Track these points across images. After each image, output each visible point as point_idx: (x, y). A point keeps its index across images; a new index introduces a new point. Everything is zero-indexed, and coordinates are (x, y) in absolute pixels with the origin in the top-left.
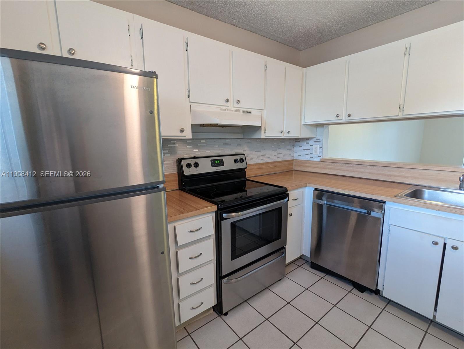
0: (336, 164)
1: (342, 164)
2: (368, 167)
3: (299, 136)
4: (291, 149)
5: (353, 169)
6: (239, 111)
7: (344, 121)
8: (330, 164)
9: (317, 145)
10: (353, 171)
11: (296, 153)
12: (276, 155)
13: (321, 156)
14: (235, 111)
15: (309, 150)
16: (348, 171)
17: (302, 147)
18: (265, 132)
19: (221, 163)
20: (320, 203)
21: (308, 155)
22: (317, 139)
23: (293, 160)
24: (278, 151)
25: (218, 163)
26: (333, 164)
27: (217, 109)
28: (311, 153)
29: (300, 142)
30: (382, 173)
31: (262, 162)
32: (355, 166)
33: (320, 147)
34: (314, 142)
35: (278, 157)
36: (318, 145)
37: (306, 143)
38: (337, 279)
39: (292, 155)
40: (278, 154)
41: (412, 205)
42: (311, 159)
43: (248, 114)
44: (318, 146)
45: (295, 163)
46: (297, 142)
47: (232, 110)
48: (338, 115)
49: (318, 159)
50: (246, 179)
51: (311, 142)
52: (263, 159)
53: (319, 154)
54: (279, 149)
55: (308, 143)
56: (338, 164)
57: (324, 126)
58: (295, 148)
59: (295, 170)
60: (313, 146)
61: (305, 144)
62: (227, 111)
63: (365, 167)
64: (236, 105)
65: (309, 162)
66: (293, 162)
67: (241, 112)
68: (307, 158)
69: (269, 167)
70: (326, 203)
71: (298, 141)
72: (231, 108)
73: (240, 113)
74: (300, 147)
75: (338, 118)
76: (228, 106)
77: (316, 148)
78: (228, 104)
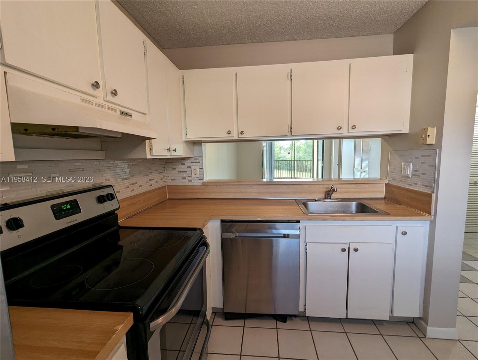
0: (221, 187)
1: (228, 186)
2: (255, 187)
3: (181, 156)
4: (162, 172)
5: (240, 190)
6: (115, 110)
7: (236, 138)
8: (215, 187)
9: (195, 166)
10: (240, 193)
11: (168, 176)
12: (148, 182)
13: (202, 179)
14: (110, 109)
15: (187, 172)
16: (235, 193)
17: (176, 169)
18: (151, 149)
19: (75, 208)
20: (232, 237)
21: (185, 178)
22: (195, 159)
23: (166, 186)
24: (149, 176)
25: (68, 209)
26: (218, 187)
27: (75, 99)
28: (189, 175)
29: (172, 163)
30: (268, 191)
31: (132, 194)
32: (241, 186)
33: (200, 169)
34: (192, 162)
35: (150, 184)
36: (198, 166)
37: (182, 164)
38: (256, 319)
39: (164, 180)
40: (150, 180)
41: (324, 220)
42: (190, 183)
43: (127, 117)
44: (197, 168)
45: (168, 190)
46: (168, 163)
47: (102, 106)
48: (230, 131)
49: (200, 183)
50: (119, 226)
51: (188, 163)
52: (133, 190)
53: (200, 176)
54: (151, 173)
55: (185, 164)
56: (223, 187)
57: (203, 144)
58: (166, 171)
59: (169, 199)
60: (191, 167)
61: (180, 165)
62: (94, 106)
63: (252, 187)
64: (110, 98)
65: (188, 186)
66: (166, 189)
67: (118, 112)
68: (185, 182)
69: (143, 200)
70: (237, 235)
71: (170, 161)
72: (101, 101)
73: (116, 114)
74: (173, 169)
75: (230, 135)
76: (96, 97)
77: (195, 170)
78: (96, 92)
